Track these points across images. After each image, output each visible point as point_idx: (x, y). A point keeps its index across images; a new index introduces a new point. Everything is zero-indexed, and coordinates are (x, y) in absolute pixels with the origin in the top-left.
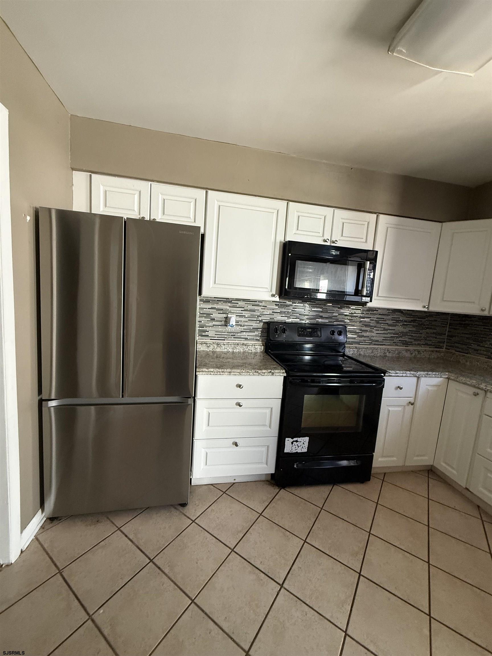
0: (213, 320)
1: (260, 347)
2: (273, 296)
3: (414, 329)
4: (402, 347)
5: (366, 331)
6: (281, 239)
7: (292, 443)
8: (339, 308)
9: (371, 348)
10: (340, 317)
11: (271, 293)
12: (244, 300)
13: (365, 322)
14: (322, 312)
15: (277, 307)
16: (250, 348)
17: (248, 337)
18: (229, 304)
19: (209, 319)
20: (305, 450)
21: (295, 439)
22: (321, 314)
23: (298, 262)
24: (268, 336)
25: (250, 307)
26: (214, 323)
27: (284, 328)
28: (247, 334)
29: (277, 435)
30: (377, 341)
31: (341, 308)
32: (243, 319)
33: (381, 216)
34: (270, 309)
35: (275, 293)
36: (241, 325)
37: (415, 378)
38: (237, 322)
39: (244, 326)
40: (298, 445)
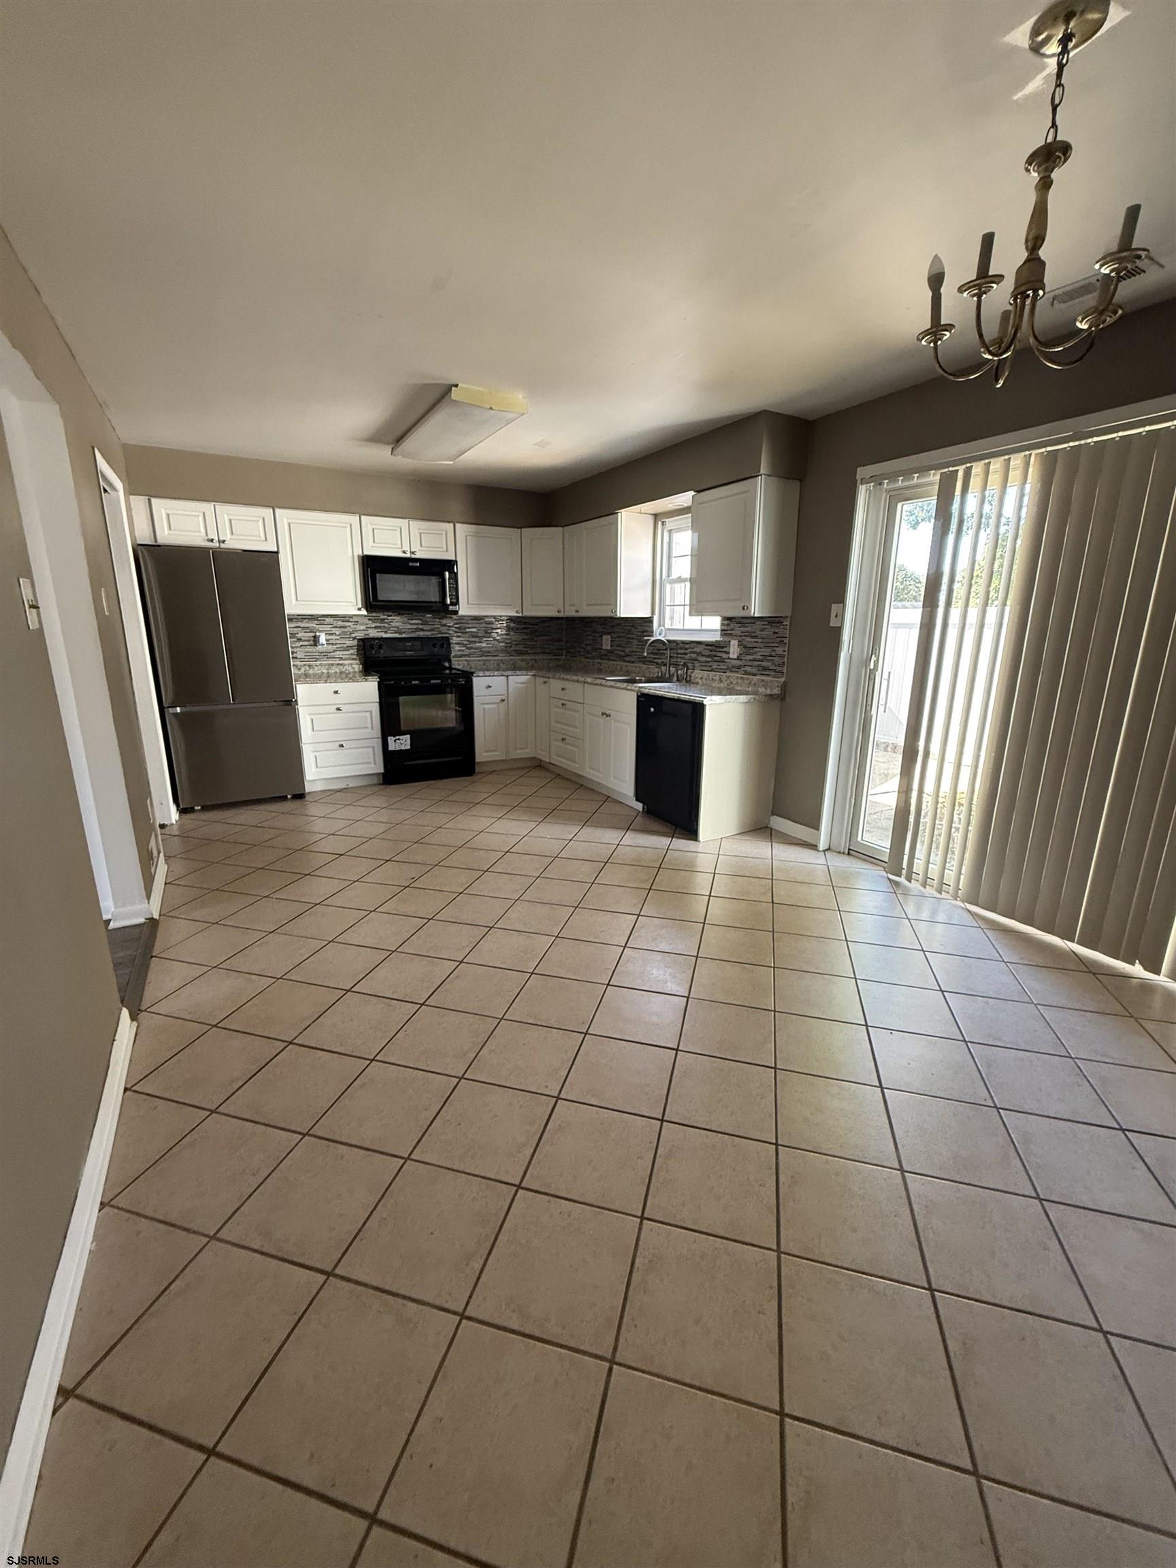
0: (300, 640)
1: (358, 666)
2: (359, 609)
3: (527, 637)
4: (518, 658)
5: (475, 642)
6: (358, 552)
7: (395, 741)
8: (440, 619)
9: (482, 660)
10: (443, 628)
11: (357, 607)
12: (332, 616)
13: (472, 632)
14: (422, 624)
15: (371, 622)
16: (346, 667)
17: (343, 657)
18: (316, 622)
19: (295, 640)
20: (409, 747)
21: (397, 737)
22: (421, 627)
23: (378, 576)
24: (365, 653)
25: (340, 623)
26: (302, 643)
27: (380, 644)
28: (342, 653)
29: (380, 736)
30: (489, 652)
31: (442, 618)
32: (333, 637)
33: (458, 525)
34: (362, 624)
35: (361, 607)
36: (332, 644)
37: (503, 677)
38: (327, 640)
39: (336, 644)
40: (402, 743)
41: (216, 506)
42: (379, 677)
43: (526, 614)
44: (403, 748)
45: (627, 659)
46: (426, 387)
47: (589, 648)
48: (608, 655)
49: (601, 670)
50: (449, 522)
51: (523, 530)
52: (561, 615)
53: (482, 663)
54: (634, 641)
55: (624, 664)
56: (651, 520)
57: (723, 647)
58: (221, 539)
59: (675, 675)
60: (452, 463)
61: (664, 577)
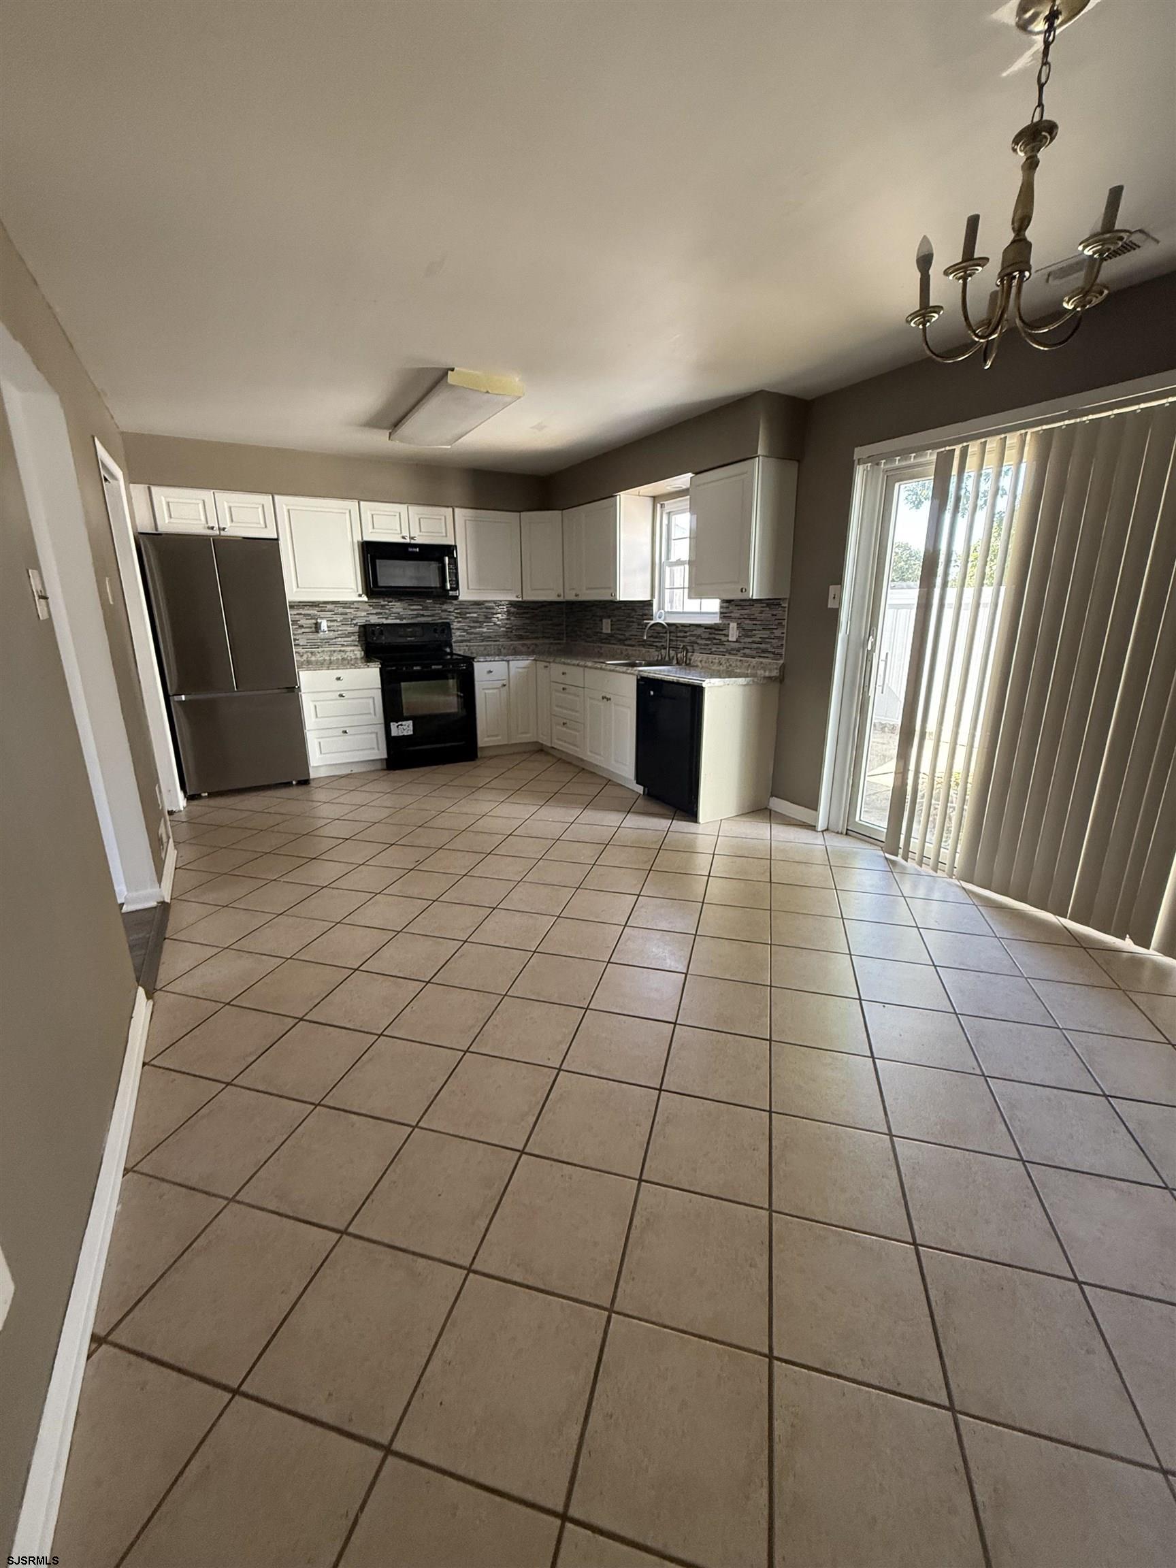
0: (301, 627)
1: (359, 652)
2: (360, 596)
3: (528, 621)
4: (518, 643)
5: (475, 627)
6: (358, 538)
7: (398, 727)
8: (441, 604)
9: (483, 645)
10: (443, 614)
11: (357, 594)
12: (333, 603)
13: (472, 617)
14: (422, 610)
15: (371, 608)
16: (348, 654)
17: (345, 643)
18: (317, 608)
19: (297, 627)
20: (412, 733)
21: (400, 723)
22: (421, 612)
23: (378, 562)
24: (366, 640)
25: (341, 610)
26: (303, 630)
27: (382, 630)
28: (343, 639)
29: (383, 722)
30: (490, 637)
32: (335, 624)
33: (457, 510)
34: (365, 611)
35: (361, 593)
36: (334, 631)
37: (504, 662)
38: (328, 627)
39: (338, 631)
40: (405, 729)
41: (215, 493)
42: (381, 664)
43: (527, 598)
44: (405, 733)
45: (626, 642)
46: (421, 372)
47: (589, 632)
48: (608, 639)
49: (602, 654)
50: (448, 507)
51: (522, 513)
52: (561, 599)
53: (482, 648)
54: (634, 624)
55: (625, 647)
56: (649, 502)
57: (722, 630)
58: (222, 526)
59: (675, 658)
60: (449, 447)
61: (663, 559)
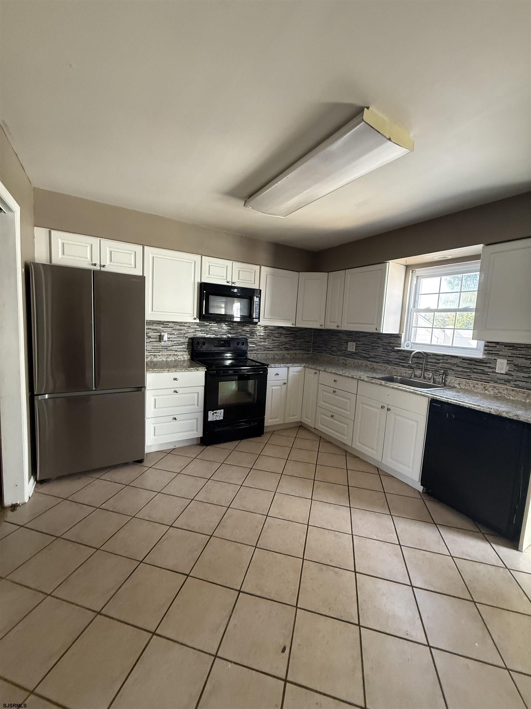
0: (151, 337)
1: (187, 356)
2: (195, 319)
3: (292, 339)
5: (262, 342)
6: (198, 280)
7: (213, 414)
8: (242, 326)
9: (265, 353)
10: (243, 332)
11: (193, 317)
12: (173, 322)
13: (260, 336)
14: (230, 329)
15: (198, 327)
16: (180, 357)
17: (178, 349)
18: (162, 325)
19: (149, 337)
20: (222, 418)
21: (215, 411)
22: (230, 331)
23: (210, 296)
24: (193, 348)
25: (178, 327)
26: (151, 340)
27: (204, 342)
28: (177, 347)
29: (203, 410)
32: (173, 336)
33: (262, 267)
34: (193, 328)
35: (196, 317)
36: (172, 341)
37: (286, 368)
38: (168, 338)
39: (174, 341)
40: (217, 415)
41: (101, 241)
42: (206, 368)
43: (297, 326)
44: (218, 419)
48: (352, 355)
50: (257, 265)
51: (300, 273)
55: (368, 362)
56: (403, 269)
57: (487, 363)
58: (102, 264)
61: (411, 307)
